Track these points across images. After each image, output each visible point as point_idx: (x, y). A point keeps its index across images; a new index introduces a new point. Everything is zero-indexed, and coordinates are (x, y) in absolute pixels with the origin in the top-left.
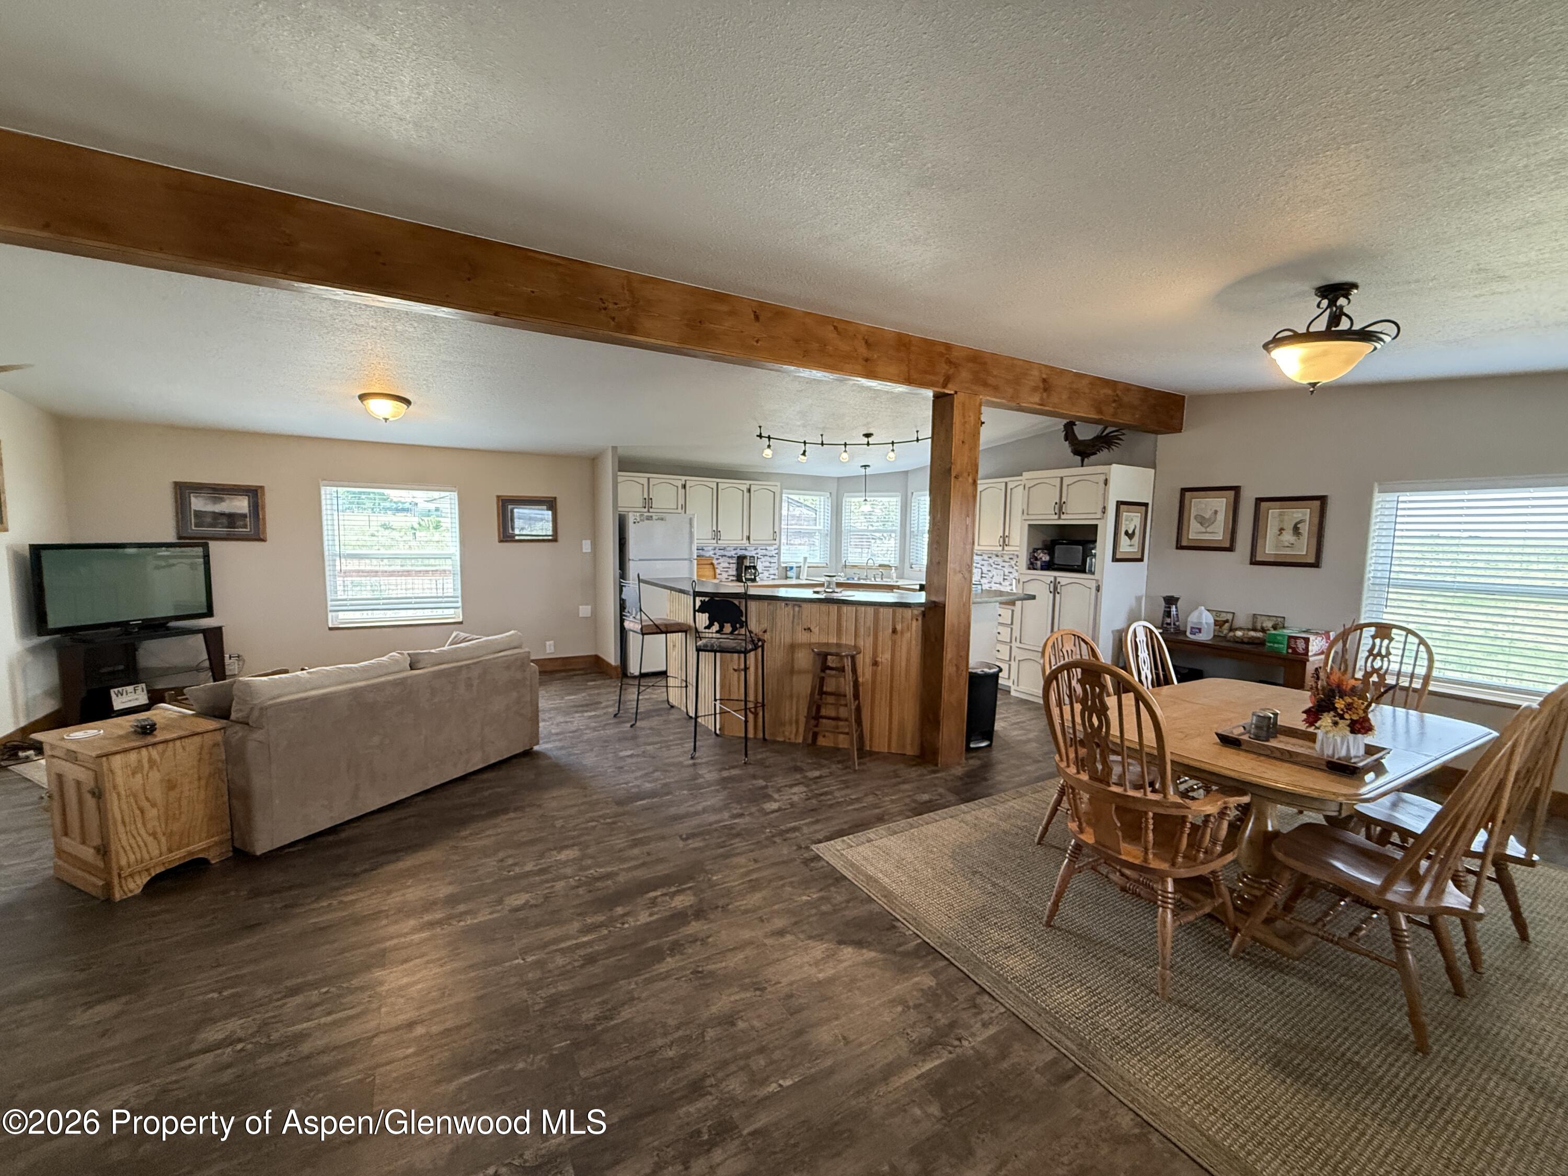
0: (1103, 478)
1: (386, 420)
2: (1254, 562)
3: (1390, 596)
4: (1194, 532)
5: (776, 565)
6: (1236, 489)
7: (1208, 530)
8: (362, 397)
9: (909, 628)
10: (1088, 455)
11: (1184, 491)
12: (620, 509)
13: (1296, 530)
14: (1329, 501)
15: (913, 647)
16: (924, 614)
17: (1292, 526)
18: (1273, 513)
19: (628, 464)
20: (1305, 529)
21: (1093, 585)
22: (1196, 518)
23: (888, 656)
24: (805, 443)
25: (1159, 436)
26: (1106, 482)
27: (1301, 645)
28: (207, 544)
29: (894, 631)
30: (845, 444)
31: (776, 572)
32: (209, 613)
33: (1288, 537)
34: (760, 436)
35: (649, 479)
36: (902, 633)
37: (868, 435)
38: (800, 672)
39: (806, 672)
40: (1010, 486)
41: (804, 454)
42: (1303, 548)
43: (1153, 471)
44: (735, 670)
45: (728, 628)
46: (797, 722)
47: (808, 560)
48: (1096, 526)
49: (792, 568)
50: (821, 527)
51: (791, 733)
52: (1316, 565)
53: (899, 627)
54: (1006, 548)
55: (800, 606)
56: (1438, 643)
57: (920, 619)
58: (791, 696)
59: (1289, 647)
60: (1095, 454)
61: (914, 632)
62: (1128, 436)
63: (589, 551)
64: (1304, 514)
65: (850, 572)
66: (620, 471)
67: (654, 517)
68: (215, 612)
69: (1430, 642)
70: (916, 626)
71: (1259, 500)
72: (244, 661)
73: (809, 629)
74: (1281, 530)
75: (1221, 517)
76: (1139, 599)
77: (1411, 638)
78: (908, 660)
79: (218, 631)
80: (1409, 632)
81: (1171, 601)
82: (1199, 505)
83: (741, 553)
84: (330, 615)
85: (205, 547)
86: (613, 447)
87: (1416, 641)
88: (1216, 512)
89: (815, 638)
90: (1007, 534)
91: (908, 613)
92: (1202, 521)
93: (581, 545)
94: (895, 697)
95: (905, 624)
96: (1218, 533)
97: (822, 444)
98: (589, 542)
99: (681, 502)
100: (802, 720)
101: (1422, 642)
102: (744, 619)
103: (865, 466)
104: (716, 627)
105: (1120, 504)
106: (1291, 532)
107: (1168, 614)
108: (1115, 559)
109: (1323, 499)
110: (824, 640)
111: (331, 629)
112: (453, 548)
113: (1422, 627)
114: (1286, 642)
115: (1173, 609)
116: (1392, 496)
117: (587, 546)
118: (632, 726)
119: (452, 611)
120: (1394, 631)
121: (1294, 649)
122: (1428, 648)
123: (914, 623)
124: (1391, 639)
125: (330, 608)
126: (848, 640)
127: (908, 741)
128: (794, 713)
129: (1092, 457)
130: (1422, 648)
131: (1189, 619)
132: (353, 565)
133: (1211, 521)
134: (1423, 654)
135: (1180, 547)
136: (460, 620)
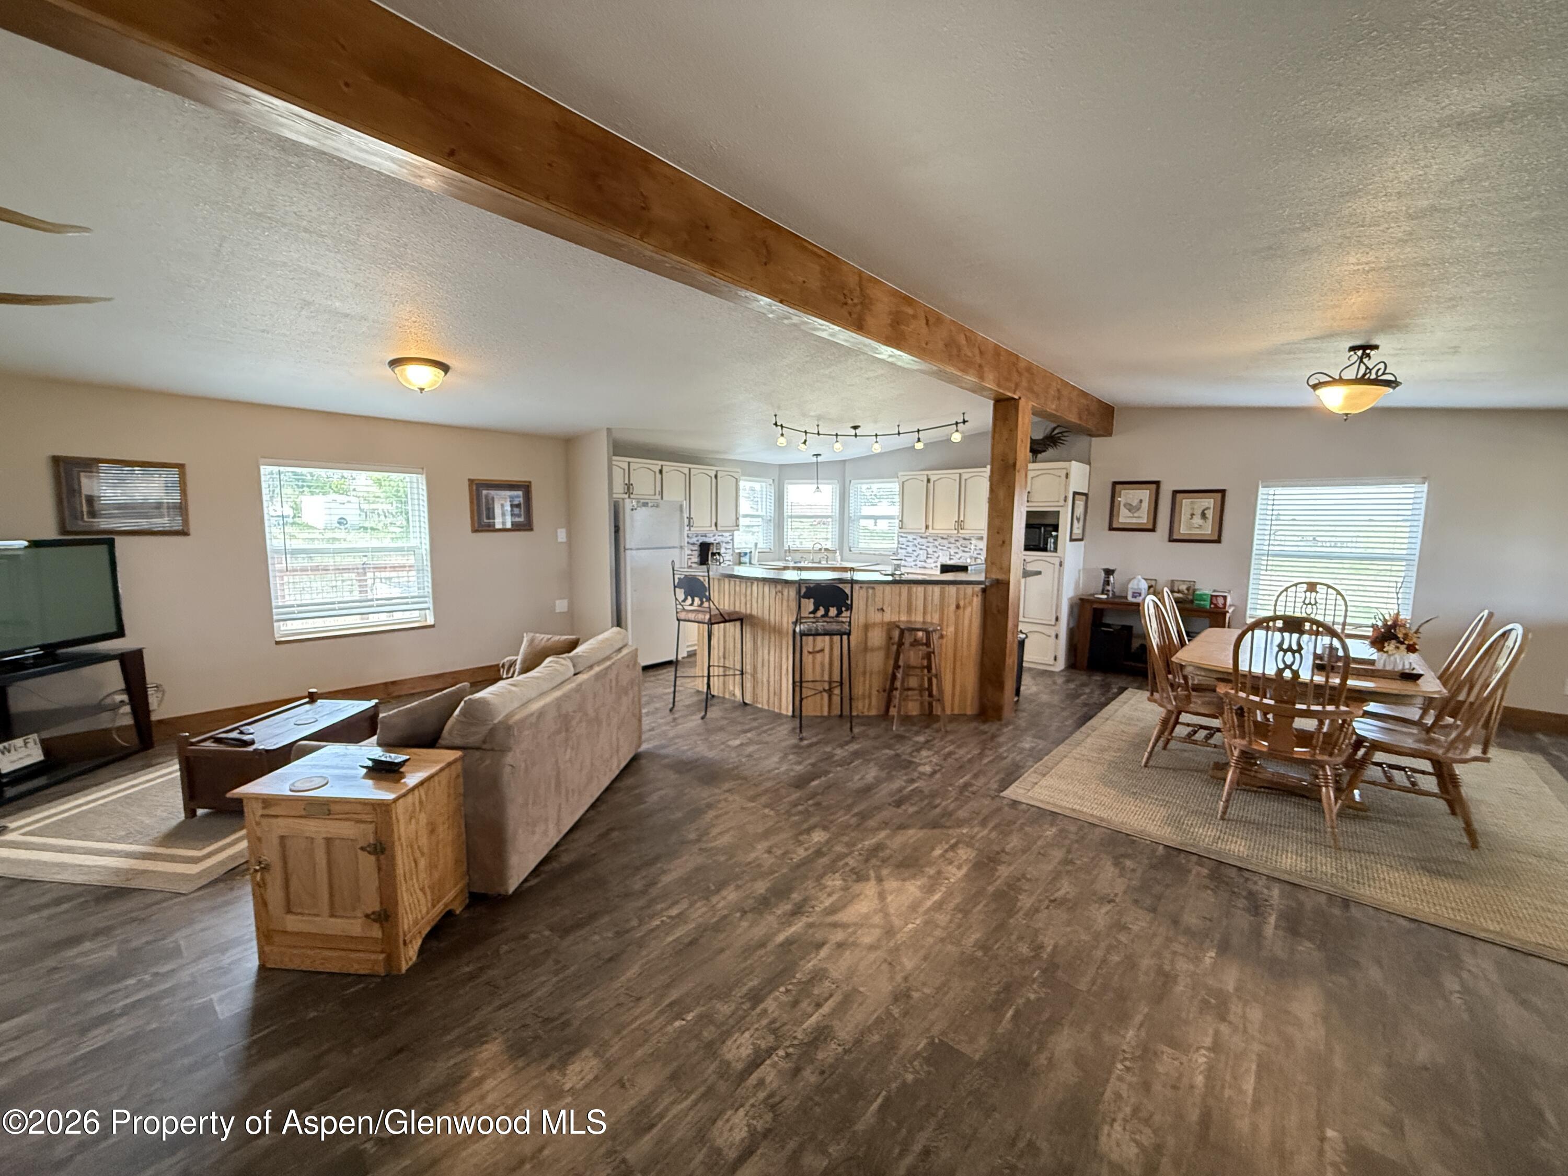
0: (1064, 472)
1: (422, 390)
2: (1171, 540)
3: (1270, 563)
4: (1124, 517)
5: (730, 551)
6: (1157, 483)
7: (1136, 515)
8: (395, 363)
9: (971, 603)
10: (1040, 452)
11: (1115, 484)
12: (615, 496)
13: (1203, 515)
14: (1227, 494)
15: (974, 620)
16: (984, 591)
17: (1200, 512)
18: (1186, 503)
19: (620, 448)
20: (1209, 514)
21: (1057, 562)
22: (1125, 505)
23: (952, 629)
24: (806, 432)
25: (1093, 439)
26: (1067, 476)
27: (1220, 601)
28: (113, 540)
29: (958, 607)
30: (837, 435)
31: (731, 558)
32: (120, 633)
33: (1197, 520)
34: (776, 424)
35: (629, 463)
36: (964, 608)
37: (855, 428)
38: (873, 650)
39: (879, 648)
40: (964, 477)
41: (805, 442)
42: (1208, 530)
43: (1088, 467)
44: (810, 653)
45: (833, 611)
46: (870, 697)
47: (759, 546)
48: (1058, 512)
49: (746, 554)
50: (764, 513)
51: (864, 707)
52: (1218, 541)
53: (962, 603)
54: (961, 531)
55: (873, 588)
56: (1349, 593)
57: (980, 594)
58: (864, 673)
59: (1211, 603)
60: (1044, 451)
61: (975, 608)
62: (1070, 438)
63: (564, 540)
64: (1209, 502)
65: (798, 556)
66: (615, 455)
67: (650, 505)
68: (126, 632)
69: (1343, 592)
70: (977, 602)
71: (1175, 493)
72: (164, 692)
73: (882, 610)
74: (1192, 515)
75: (1145, 505)
76: (1079, 571)
77: (1330, 591)
78: (970, 633)
79: (138, 655)
80: (1329, 587)
81: (1109, 572)
82: (1127, 496)
83: (702, 540)
84: (276, 624)
85: (111, 544)
86: (608, 429)
87: (1335, 592)
88: (1141, 501)
89: (888, 617)
90: (962, 518)
91: (969, 589)
92: (1129, 507)
93: (556, 532)
94: (958, 664)
95: (967, 601)
96: (1143, 518)
97: (819, 434)
98: (564, 530)
99: (658, 489)
100: (874, 692)
101: (1339, 593)
102: (849, 602)
103: (817, 455)
104: (821, 611)
105: (1075, 493)
106: (1200, 516)
107: (1107, 582)
108: (1072, 540)
109: (1223, 492)
110: (895, 618)
111: (278, 643)
112: (420, 539)
113: (1337, 581)
114: (1209, 600)
115: (1111, 578)
116: (1271, 491)
117: (562, 535)
118: (703, 718)
119: (417, 613)
120: (1318, 586)
121: (1215, 605)
122: (1342, 596)
123: (975, 599)
124: (1317, 592)
125: (275, 617)
126: (918, 618)
127: (969, 702)
128: (867, 686)
129: (1044, 454)
130: (1339, 597)
131: (1130, 586)
132: (301, 562)
133: (1138, 508)
134: (1341, 602)
135: (1111, 529)
136: (432, 623)
